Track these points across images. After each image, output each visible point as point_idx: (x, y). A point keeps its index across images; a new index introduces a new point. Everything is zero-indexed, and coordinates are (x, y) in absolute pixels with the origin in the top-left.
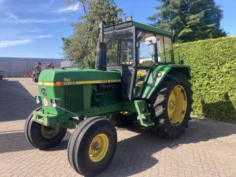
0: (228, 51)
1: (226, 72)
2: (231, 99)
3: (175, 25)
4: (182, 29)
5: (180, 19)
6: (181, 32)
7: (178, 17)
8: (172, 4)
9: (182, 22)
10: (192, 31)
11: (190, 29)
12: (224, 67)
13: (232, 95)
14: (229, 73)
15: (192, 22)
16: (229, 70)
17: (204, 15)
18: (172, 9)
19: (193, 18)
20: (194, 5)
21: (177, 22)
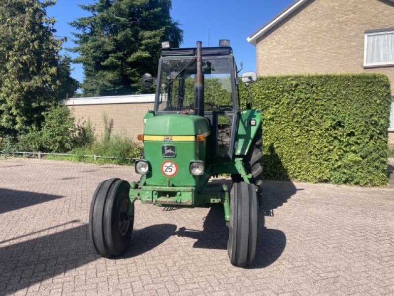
0: (271, 92)
1: (270, 119)
2: (277, 151)
3: (123, 43)
4: (135, 50)
5: (131, 33)
6: (134, 56)
7: (129, 31)
8: (116, 6)
9: (133, 39)
10: (149, 55)
11: (147, 52)
12: (266, 112)
13: (278, 147)
14: (273, 121)
15: (149, 41)
16: (274, 116)
17: (163, 33)
18: (116, 16)
19: (149, 36)
20: (148, 15)
21: (126, 38)
